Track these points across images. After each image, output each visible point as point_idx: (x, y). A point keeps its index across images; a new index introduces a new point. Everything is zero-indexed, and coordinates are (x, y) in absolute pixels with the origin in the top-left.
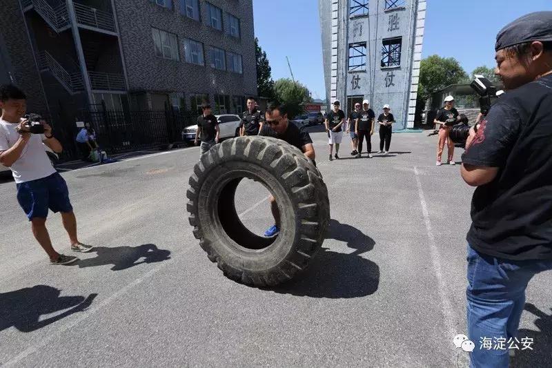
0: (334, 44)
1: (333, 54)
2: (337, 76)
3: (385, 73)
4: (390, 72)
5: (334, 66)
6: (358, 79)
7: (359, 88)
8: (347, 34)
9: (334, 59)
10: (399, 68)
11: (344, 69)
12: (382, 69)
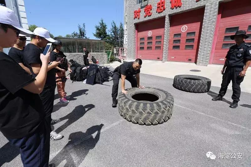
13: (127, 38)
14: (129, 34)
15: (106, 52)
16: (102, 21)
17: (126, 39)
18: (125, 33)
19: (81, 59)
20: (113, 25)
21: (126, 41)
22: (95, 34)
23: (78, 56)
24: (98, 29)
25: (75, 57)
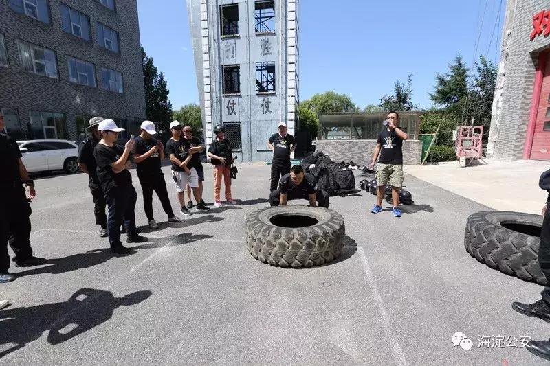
0: (206, 65)
1: (205, 75)
2: (211, 99)
3: (261, 99)
4: (266, 99)
5: (207, 89)
6: (234, 104)
7: (235, 113)
8: (219, 54)
9: (207, 81)
10: (274, 94)
11: (218, 93)
12: (257, 95)
13: (501, 99)
14: (509, 87)
15: (419, 138)
16: (459, 61)
17: (498, 101)
18: (500, 82)
19: (355, 152)
20: (481, 66)
21: (498, 108)
22: (434, 94)
23: (351, 145)
24: (442, 81)
25: (344, 148)
